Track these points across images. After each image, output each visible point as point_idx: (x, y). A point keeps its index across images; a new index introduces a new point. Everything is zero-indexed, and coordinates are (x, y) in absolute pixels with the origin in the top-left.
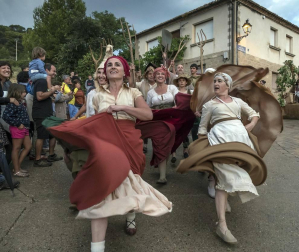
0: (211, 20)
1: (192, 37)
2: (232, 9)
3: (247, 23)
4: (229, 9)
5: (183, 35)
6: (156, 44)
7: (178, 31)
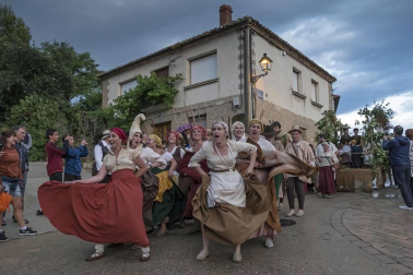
0: (214, 53)
1: (187, 76)
2: (244, 39)
3: (265, 56)
4: (240, 38)
5: (173, 73)
6: (134, 86)
7: (166, 68)
